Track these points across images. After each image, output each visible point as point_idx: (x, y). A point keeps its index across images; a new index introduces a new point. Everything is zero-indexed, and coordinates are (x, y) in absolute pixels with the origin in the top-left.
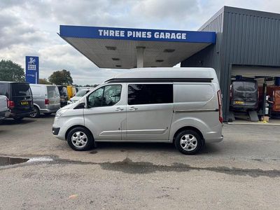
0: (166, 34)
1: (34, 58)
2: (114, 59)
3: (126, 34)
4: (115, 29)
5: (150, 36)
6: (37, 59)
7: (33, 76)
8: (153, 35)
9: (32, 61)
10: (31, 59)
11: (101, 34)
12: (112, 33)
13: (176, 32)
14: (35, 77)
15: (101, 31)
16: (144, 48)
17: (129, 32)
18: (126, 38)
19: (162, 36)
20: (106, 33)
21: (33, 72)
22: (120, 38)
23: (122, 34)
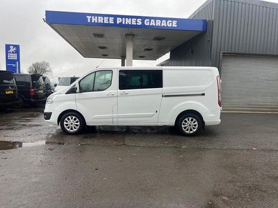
0: (157, 21)
1: (14, 46)
2: (100, 48)
3: (115, 21)
4: (103, 16)
5: (140, 23)
6: (17, 47)
7: (14, 65)
8: (143, 22)
9: (12, 49)
10: (11, 47)
11: (89, 21)
12: (101, 20)
13: (167, 19)
14: (15, 67)
15: (89, 17)
16: (134, 35)
17: (118, 19)
18: (115, 24)
19: (153, 23)
20: (94, 20)
21: (14, 61)
22: (109, 25)
23: (111, 21)
